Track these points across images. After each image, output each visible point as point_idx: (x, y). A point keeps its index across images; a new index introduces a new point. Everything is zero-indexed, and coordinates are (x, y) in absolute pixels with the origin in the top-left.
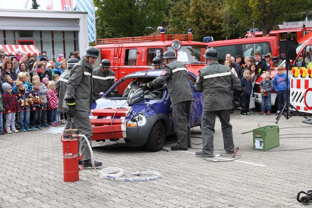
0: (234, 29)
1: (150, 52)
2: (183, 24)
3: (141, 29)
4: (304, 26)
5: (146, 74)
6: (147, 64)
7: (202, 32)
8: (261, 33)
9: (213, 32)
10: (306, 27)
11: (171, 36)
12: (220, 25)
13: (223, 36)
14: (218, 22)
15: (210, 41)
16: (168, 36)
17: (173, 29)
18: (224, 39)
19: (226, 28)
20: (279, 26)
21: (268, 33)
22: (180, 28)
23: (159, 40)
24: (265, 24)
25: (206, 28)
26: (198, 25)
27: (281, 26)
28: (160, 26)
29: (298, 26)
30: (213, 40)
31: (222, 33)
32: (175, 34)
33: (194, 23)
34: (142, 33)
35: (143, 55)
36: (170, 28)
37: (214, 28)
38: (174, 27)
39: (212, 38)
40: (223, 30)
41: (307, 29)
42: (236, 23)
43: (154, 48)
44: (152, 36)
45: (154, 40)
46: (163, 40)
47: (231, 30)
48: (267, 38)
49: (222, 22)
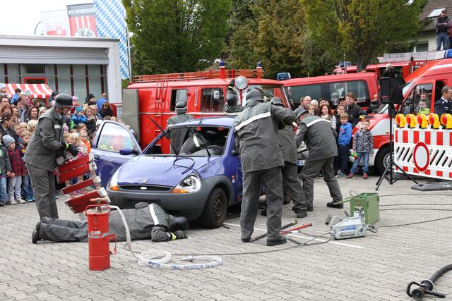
0: (318, 63)
1: (204, 93)
2: (249, 55)
3: (192, 63)
4: (412, 58)
5: (200, 123)
6: (201, 110)
7: (274, 66)
8: (355, 68)
9: (289, 66)
10: (415, 60)
11: (234, 72)
12: (300, 57)
13: (303, 72)
14: (297, 54)
15: (286, 78)
16: (230, 72)
17: (235, 62)
18: (305, 76)
19: (307, 61)
20: (379, 58)
21: (364, 67)
22: (245, 61)
23: (217, 77)
24: (360, 55)
25: (281, 61)
26: (269, 57)
27: (381, 59)
28: (218, 58)
29: (404, 59)
30: (290, 77)
31: (302, 67)
32: (237, 68)
33: (264, 54)
34: (193, 67)
35: (196, 97)
36: (232, 62)
37: (291, 61)
38: (237, 59)
39: (289, 74)
40: (303, 64)
41: (416, 63)
42: (320, 55)
43: (210, 88)
44: (207, 71)
45: (211, 77)
46: (223, 76)
47: (314, 65)
48: (362, 75)
49: (301, 53)
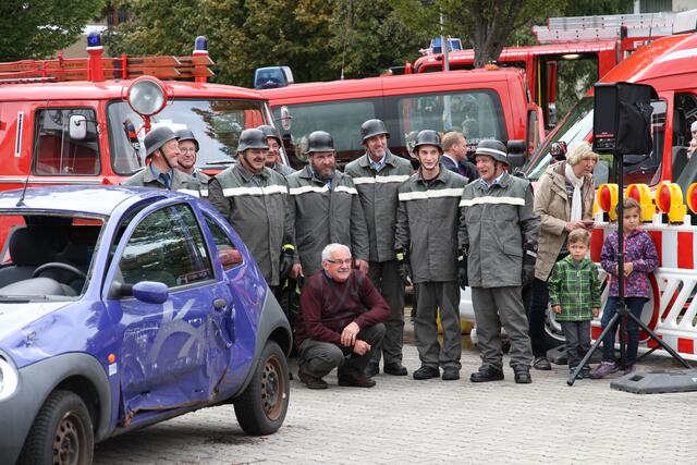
0: (374, 40)
2: (185, 15)
3: (17, 34)
4: (624, 31)
5: (20, 204)
7: (255, 48)
8: (469, 55)
9: (296, 49)
10: (630, 35)
11: (128, 63)
12: (324, 24)
13: (334, 64)
14: (317, 13)
16: (117, 64)
17: (145, 34)
18: (334, 76)
19: (344, 34)
20: (536, 29)
22: (171, 31)
23: (81, 77)
24: (484, 21)
25: (271, 34)
26: (239, 22)
27: (541, 32)
28: (97, 21)
29: (603, 34)
31: (333, 52)
32: (149, 53)
33: (225, 13)
34: (20, 47)
35: (19, 133)
36: (136, 33)
37: (299, 33)
38: (150, 26)
40: (334, 43)
41: (636, 44)
42: (380, 18)
43: (62, 108)
44: (51, 61)
45: (62, 76)
46: (96, 76)
47: (366, 45)
48: (486, 74)
49: (329, 13)
